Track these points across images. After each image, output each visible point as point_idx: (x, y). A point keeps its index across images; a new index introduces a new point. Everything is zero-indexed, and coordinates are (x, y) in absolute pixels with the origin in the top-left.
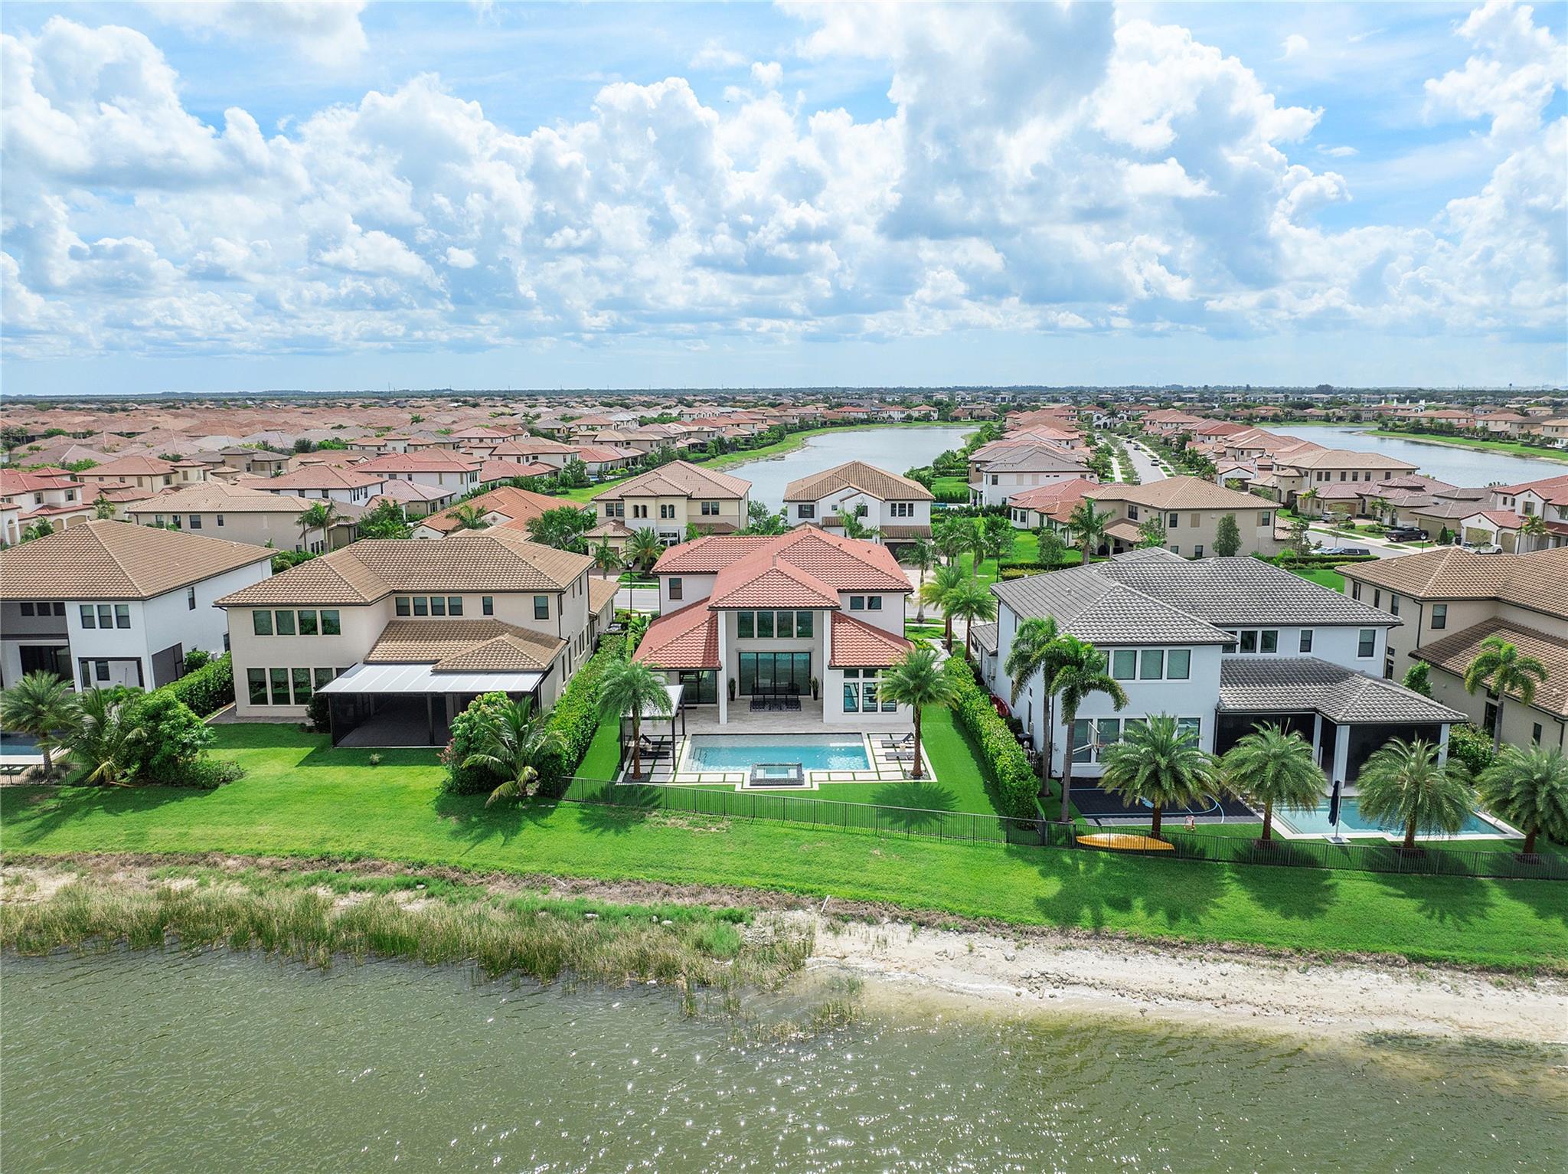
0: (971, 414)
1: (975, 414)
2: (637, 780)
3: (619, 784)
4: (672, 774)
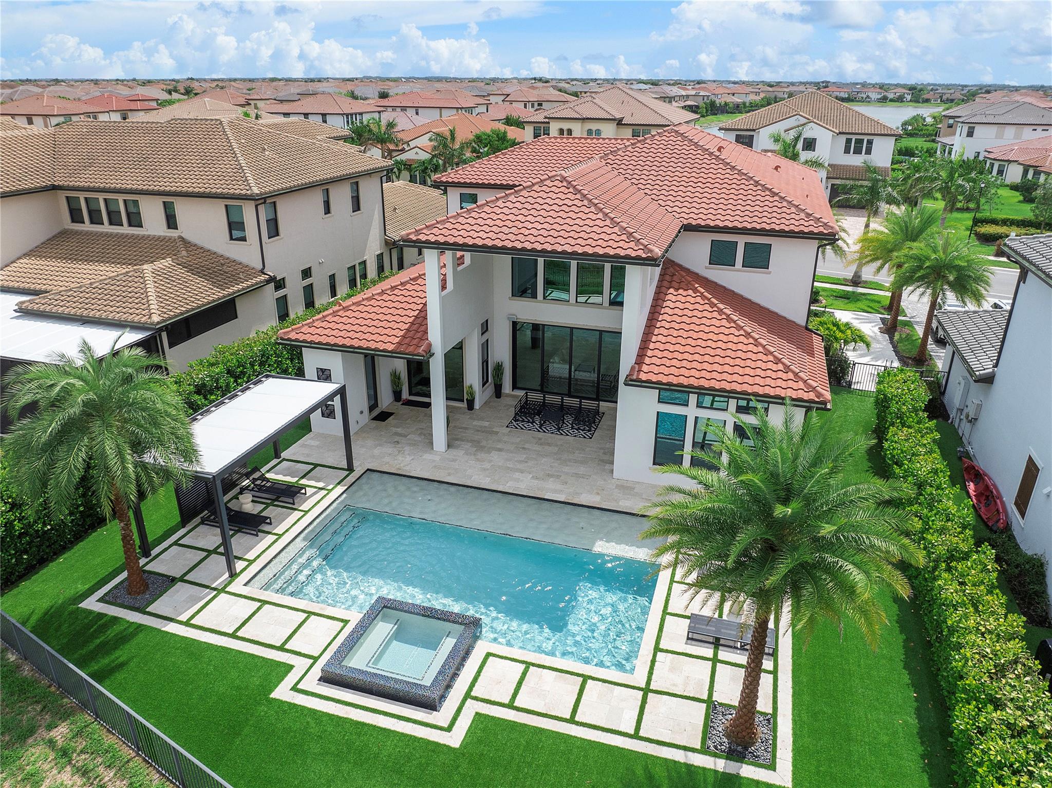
0: (941, 97)
1: (944, 97)
2: (128, 600)
3: (86, 604)
4: (214, 589)
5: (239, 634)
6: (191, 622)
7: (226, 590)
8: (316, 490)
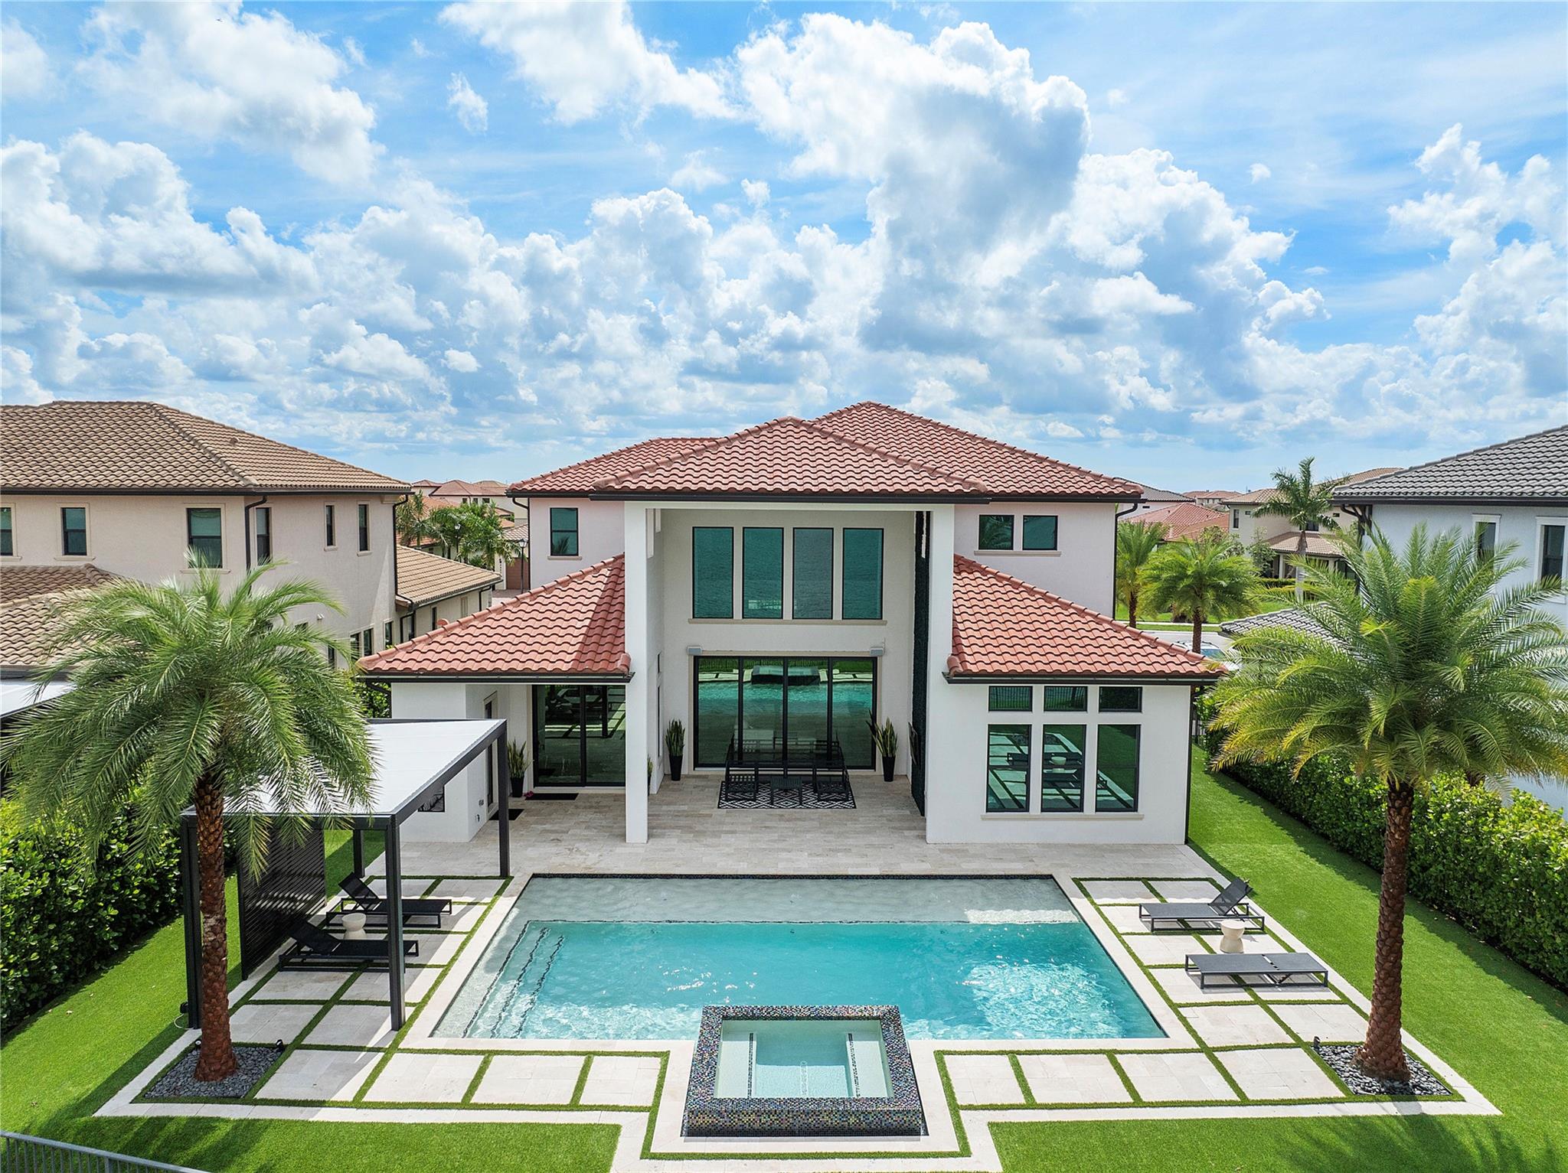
2: (203, 1087)
3: (107, 1111)
4: (377, 1050)
5: (475, 1099)
6: (365, 1099)
7: (401, 1046)
8: (464, 906)
